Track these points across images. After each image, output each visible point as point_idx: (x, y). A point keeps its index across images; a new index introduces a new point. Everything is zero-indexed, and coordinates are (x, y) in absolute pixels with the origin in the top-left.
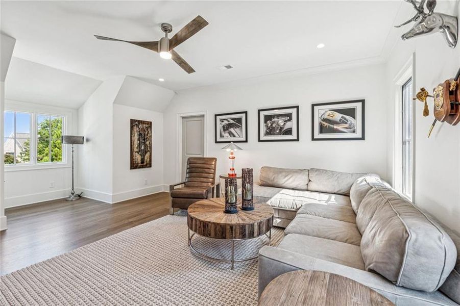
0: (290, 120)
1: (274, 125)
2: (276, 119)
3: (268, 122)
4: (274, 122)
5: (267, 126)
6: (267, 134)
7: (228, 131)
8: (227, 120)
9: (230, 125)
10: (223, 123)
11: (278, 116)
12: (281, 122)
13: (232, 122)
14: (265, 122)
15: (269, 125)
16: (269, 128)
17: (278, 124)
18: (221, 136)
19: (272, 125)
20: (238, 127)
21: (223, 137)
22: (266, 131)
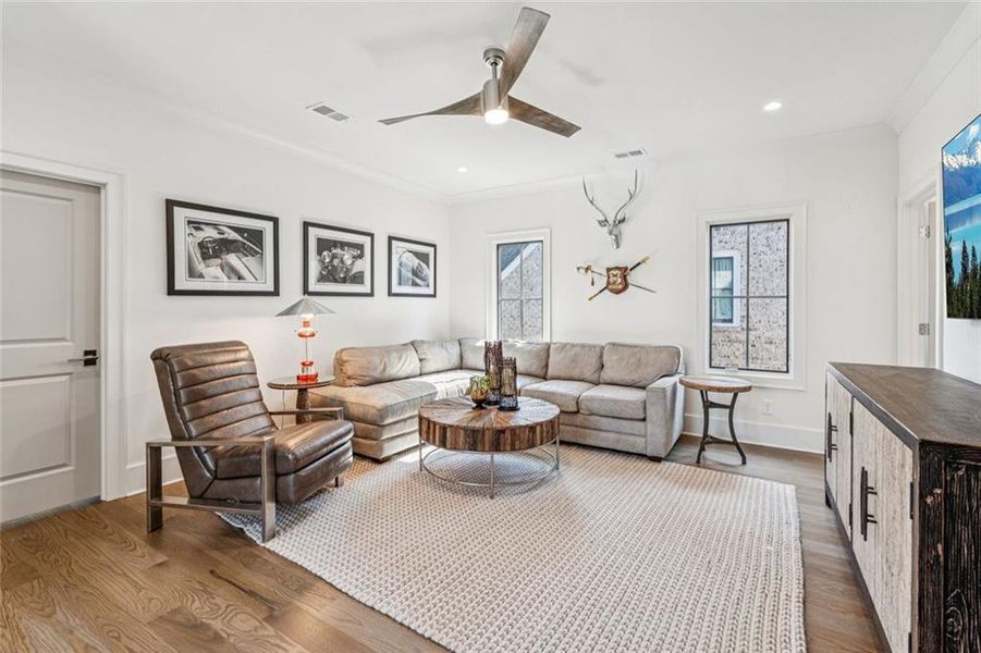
0: (361, 256)
1: (336, 262)
2: (337, 251)
3: (325, 253)
4: (334, 257)
5: (322, 261)
6: (322, 279)
7: (218, 261)
8: (215, 226)
9: (225, 246)
10: (201, 236)
11: (343, 245)
12: (348, 260)
13: (233, 235)
14: (319, 253)
15: (327, 260)
16: (327, 267)
17: (342, 262)
18: (192, 273)
19: (331, 261)
20: (253, 253)
21: (201, 276)
22: (321, 273)
